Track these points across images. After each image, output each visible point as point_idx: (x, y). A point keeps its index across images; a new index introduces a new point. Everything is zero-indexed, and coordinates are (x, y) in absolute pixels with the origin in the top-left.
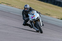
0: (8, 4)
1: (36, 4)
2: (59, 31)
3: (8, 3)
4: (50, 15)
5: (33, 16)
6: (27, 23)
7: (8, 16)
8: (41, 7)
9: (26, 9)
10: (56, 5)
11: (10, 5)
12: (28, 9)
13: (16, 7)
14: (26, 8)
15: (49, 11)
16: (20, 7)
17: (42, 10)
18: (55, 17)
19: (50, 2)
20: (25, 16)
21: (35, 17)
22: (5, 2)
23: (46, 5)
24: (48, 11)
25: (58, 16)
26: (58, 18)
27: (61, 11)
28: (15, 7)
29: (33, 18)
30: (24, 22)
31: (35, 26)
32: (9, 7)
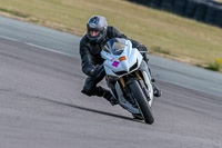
0: (17, 14)
1: (120, 12)
2: (202, 110)
3: (17, 9)
4: (167, 53)
5: (117, 58)
6: (98, 85)
7: (17, 58)
8: (136, 26)
9: (94, 34)
10: (191, 16)
11: (24, 17)
12: (102, 32)
13: (48, 23)
14: (96, 30)
15: (167, 40)
16: (62, 26)
17: (140, 34)
18: (188, 60)
19: (169, 5)
20: (90, 60)
21: (126, 62)
22: (9, 8)
23: (155, 17)
24: (163, 38)
25: (199, 58)
26: (198, 66)
27: (209, 39)
28: (44, 24)
29: (119, 66)
30: (87, 83)
31: (125, 95)
32: (21, 24)
